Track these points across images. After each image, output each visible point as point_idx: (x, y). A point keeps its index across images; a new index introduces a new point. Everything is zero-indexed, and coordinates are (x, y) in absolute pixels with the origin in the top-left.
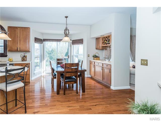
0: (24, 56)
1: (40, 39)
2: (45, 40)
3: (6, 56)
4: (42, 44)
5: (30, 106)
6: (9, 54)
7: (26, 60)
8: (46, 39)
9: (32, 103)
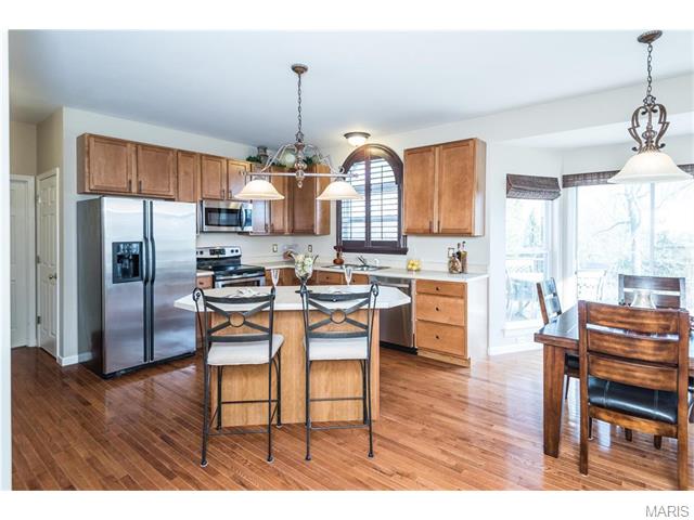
0: (459, 253)
1: (542, 178)
2: (569, 181)
3: (404, 252)
4: (557, 202)
5: (401, 441)
6: (413, 243)
7: (463, 271)
8: (578, 175)
9: (414, 437)
